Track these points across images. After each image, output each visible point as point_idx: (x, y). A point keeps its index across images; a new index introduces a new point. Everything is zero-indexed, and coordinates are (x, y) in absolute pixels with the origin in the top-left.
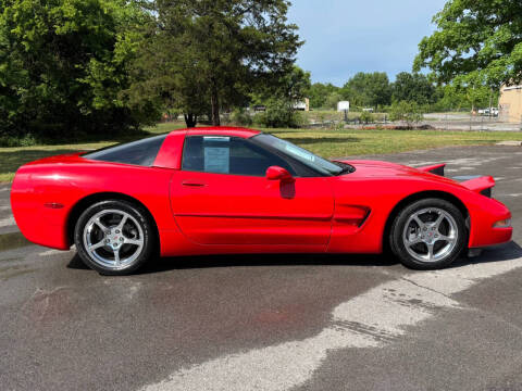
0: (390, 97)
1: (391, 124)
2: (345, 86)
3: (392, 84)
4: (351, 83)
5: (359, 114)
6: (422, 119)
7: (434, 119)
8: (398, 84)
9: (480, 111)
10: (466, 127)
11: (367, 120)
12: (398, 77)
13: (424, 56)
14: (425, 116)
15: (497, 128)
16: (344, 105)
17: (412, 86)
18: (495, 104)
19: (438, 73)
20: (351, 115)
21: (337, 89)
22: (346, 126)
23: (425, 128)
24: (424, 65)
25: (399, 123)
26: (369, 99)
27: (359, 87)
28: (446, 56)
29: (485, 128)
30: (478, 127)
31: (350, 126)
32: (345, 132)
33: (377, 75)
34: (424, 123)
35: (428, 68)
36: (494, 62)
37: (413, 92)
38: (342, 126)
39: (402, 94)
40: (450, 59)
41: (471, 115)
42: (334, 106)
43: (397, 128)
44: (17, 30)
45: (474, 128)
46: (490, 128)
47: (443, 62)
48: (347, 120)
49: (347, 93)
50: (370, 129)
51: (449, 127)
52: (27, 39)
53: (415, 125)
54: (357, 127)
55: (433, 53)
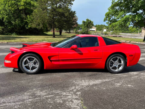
6: (119, 34)
10: (130, 37)
23: (120, 37)
24: (106, 20)
30: (133, 37)
42: (103, 30)
43: (113, 36)
44: (10, 8)
51: (126, 37)
52: (12, 10)
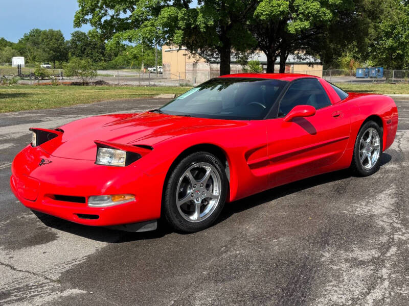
0: (67, 54)
1: (67, 80)
2: (20, 42)
3: (68, 42)
4: (27, 39)
5: (33, 70)
6: (96, 75)
7: (108, 76)
8: (73, 42)
9: (150, 69)
10: (136, 83)
11: (43, 76)
12: (73, 35)
13: (84, 12)
14: (99, 72)
15: (162, 84)
16: (18, 61)
17: (87, 45)
18: (160, 63)
19: (99, 31)
20: (27, 70)
21: (11, 44)
22: (20, 82)
23: (99, 83)
24: (85, 21)
25: (75, 79)
26: (46, 55)
27: (35, 43)
28: (105, 15)
29: (152, 83)
30: (146, 83)
31: (25, 82)
32: (18, 87)
33: (52, 32)
34: (98, 79)
35: (89, 24)
36: (146, 23)
37: (88, 50)
38: (15, 82)
39: (78, 52)
40: (108, 18)
41: (142, 72)
42: (9, 61)
43: (73, 84)
45: (143, 83)
46: (156, 83)
47: (103, 20)
48: (21, 75)
49: (22, 49)
50: (46, 84)
51: (122, 83)
53: (91, 81)
54: (32, 82)
55: (93, 11)
